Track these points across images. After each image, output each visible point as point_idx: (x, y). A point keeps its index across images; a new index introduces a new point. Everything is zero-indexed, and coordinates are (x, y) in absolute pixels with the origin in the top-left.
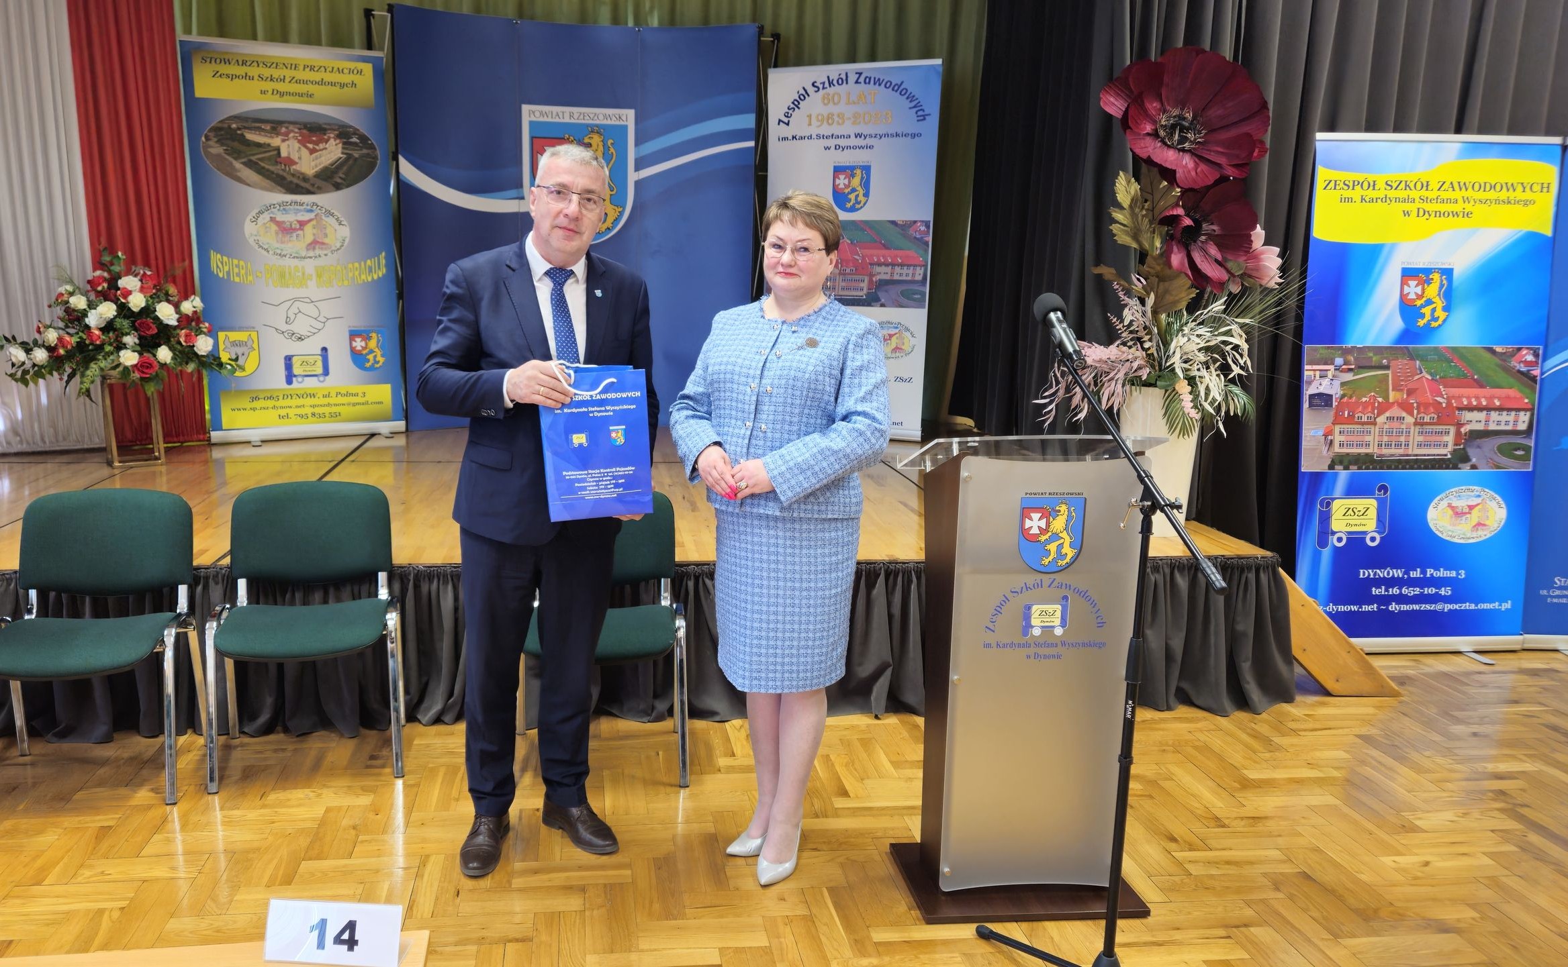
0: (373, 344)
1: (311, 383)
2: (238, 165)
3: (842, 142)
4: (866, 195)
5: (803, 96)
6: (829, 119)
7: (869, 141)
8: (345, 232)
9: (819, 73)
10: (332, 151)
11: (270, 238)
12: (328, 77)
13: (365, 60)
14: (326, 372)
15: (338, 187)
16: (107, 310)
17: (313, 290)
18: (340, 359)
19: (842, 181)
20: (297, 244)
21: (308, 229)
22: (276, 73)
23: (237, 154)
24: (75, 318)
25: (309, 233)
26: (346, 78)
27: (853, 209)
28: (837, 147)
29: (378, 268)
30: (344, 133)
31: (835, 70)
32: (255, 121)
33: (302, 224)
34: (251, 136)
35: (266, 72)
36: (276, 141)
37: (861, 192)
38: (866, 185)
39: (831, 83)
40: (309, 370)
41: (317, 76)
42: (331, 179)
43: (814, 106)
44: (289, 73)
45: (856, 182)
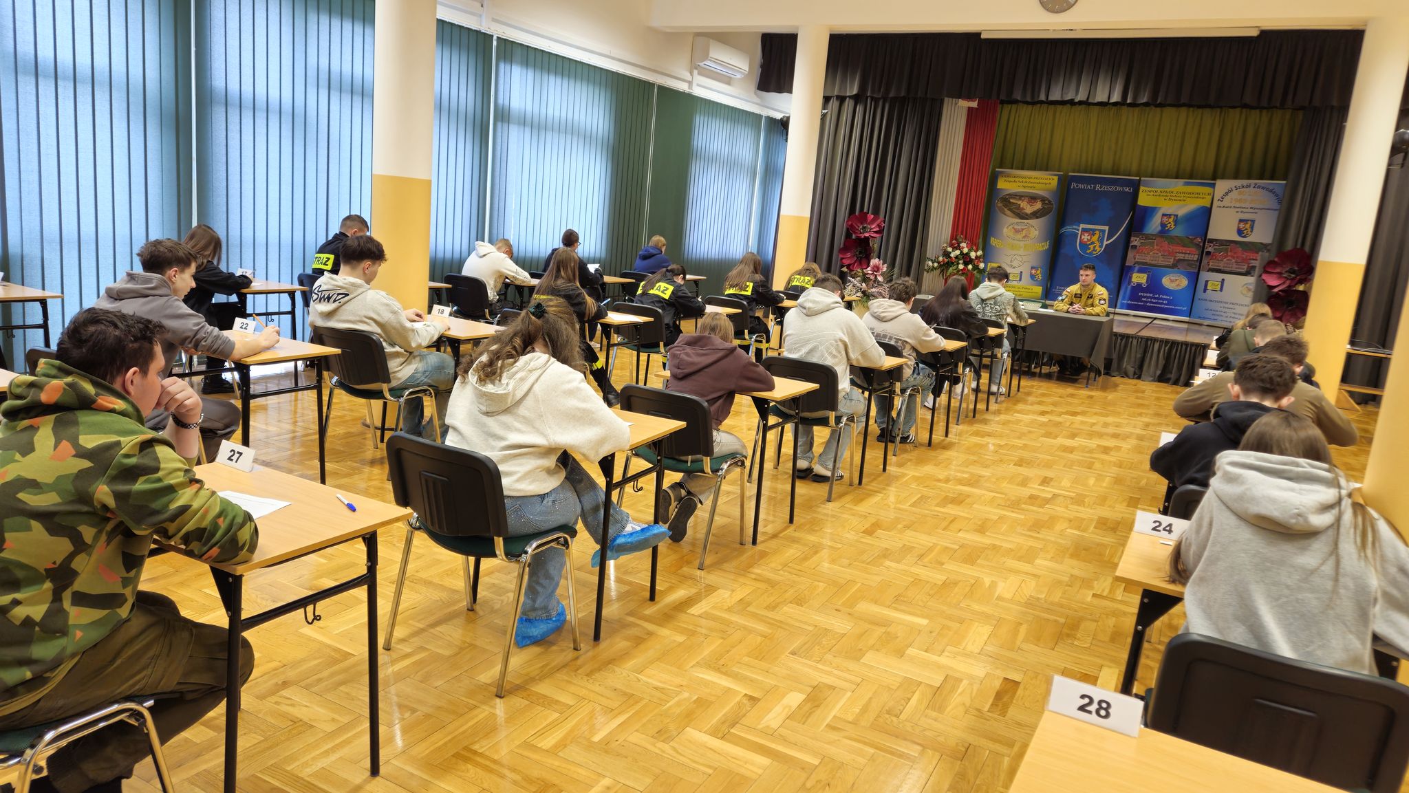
0: (1038, 272)
1: (1015, 283)
2: (1006, 210)
3: (1244, 210)
4: (1251, 232)
5: (1230, 191)
6: (1240, 201)
7: (1256, 211)
8: (1037, 233)
9: (1239, 183)
10: (1038, 205)
11: (1011, 234)
12: (1041, 181)
13: (1055, 175)
14: (1020, 280)
15: (1037, 218)
16: (958, 252)
17: (1021, 252)
18: (1026, 276)
19: (1242, 225)
20: (1019, 236)
21: (1024, 231)
22: (1024, 180)
23: (1006, 206)
24: (947, 254)
25: (1024, 233)
26: (1047, 182)
27: (1244, 237)
28: (1242, 212)
29: (1045, 246)
30: (1043, 200)
31: (1245, 182)
32: (1014, 195)
33: (1023, 230)
34: (1011, 200)
35: (1021, 180)
36: (1019, 202)
37: (1249, 230)
38: (1252, 227)
39: (1243, 187)
40: (1014, 278)
41: (1038, 181)
42: (1035, 215)
43: (1234, 195)
44: (1029, 180)
45: (1248, 226)
